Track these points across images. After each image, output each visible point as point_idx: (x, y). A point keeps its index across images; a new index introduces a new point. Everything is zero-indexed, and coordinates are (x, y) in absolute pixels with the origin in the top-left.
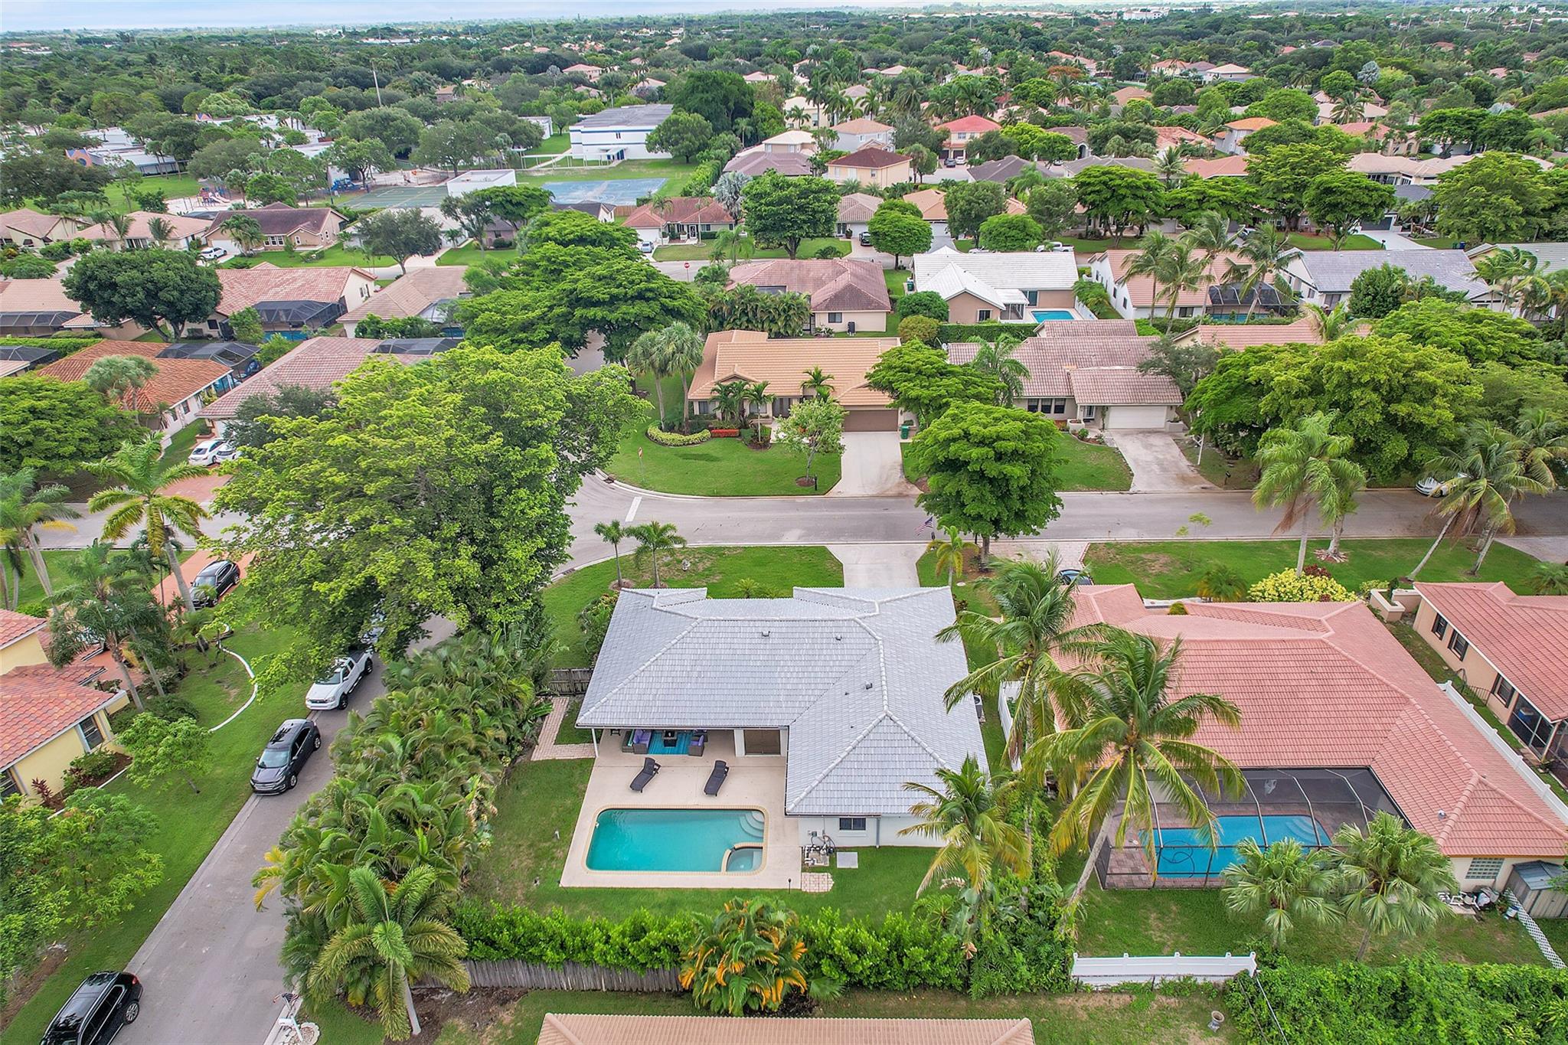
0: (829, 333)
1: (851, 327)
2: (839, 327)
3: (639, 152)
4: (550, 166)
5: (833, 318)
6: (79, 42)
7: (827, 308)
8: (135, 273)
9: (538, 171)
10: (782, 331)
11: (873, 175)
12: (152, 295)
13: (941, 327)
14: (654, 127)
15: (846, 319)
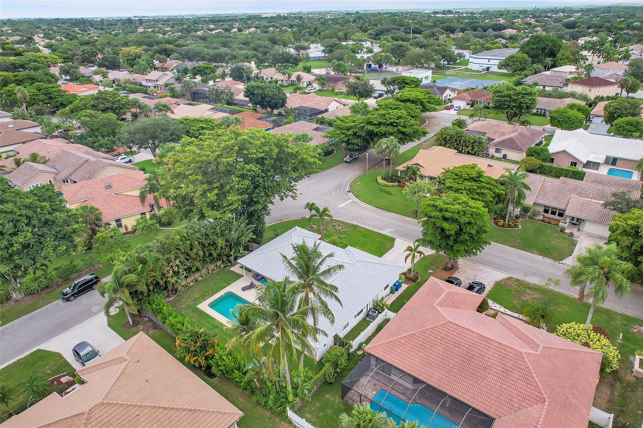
0: (493, 157)
1: (505, 156)
2: (500, 155)
3: (495, 69)
4: (455, 71)
5: (497, 151)
6: (346, 14)
7: (495, 146)
8: (261, 91)
9: (450, 72)
10: (470, 151)
11: (590, 90)
12: (263, 98)
13: (542, 165)
14: (504, 59)
15: (504, 152)
